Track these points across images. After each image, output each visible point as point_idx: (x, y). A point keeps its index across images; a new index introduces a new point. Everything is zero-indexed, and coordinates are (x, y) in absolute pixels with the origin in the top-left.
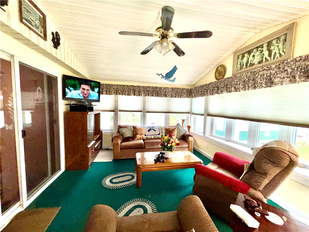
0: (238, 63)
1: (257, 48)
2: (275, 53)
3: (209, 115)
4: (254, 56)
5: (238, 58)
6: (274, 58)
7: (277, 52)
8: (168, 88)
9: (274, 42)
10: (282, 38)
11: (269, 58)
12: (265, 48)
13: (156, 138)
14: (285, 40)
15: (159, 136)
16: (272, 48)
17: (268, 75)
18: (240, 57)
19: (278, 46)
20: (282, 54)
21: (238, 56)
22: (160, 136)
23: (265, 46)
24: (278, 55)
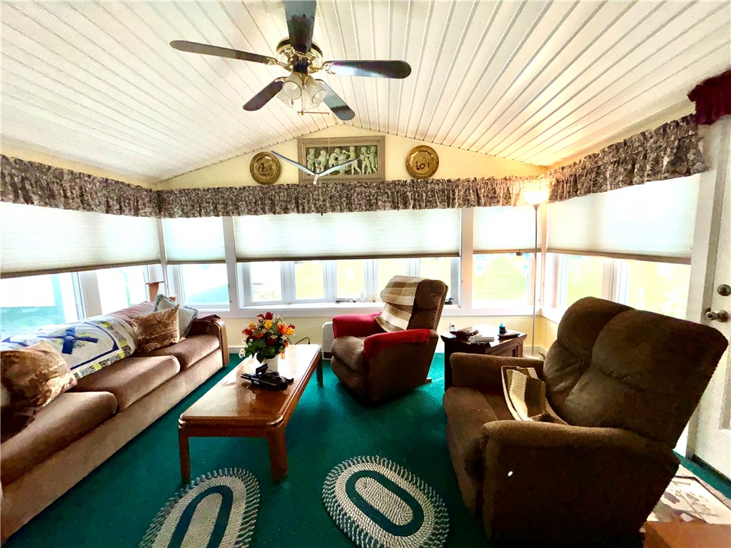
0: (307, 161)
1: (341, 148)
2: (366, 166)
3: (240, 260)
4: (336, 159)
5: (307, 154)
6: (365, 173)
7: (368, 165)
8: (89, 176)
9: (363, 150)
10: (373, 149)
11: (358, 170)
12: (352, 155)
13: (109, 363)
14: (376, 153)
15: (117, 352)
16: (362, 157)
17: (367, 194)
18: (312, 152)
19: (368, 158)
20: (374, 169)
21: (307, 149)
22: (120, 353)
23: (352, 149)
24: (369, 170)
